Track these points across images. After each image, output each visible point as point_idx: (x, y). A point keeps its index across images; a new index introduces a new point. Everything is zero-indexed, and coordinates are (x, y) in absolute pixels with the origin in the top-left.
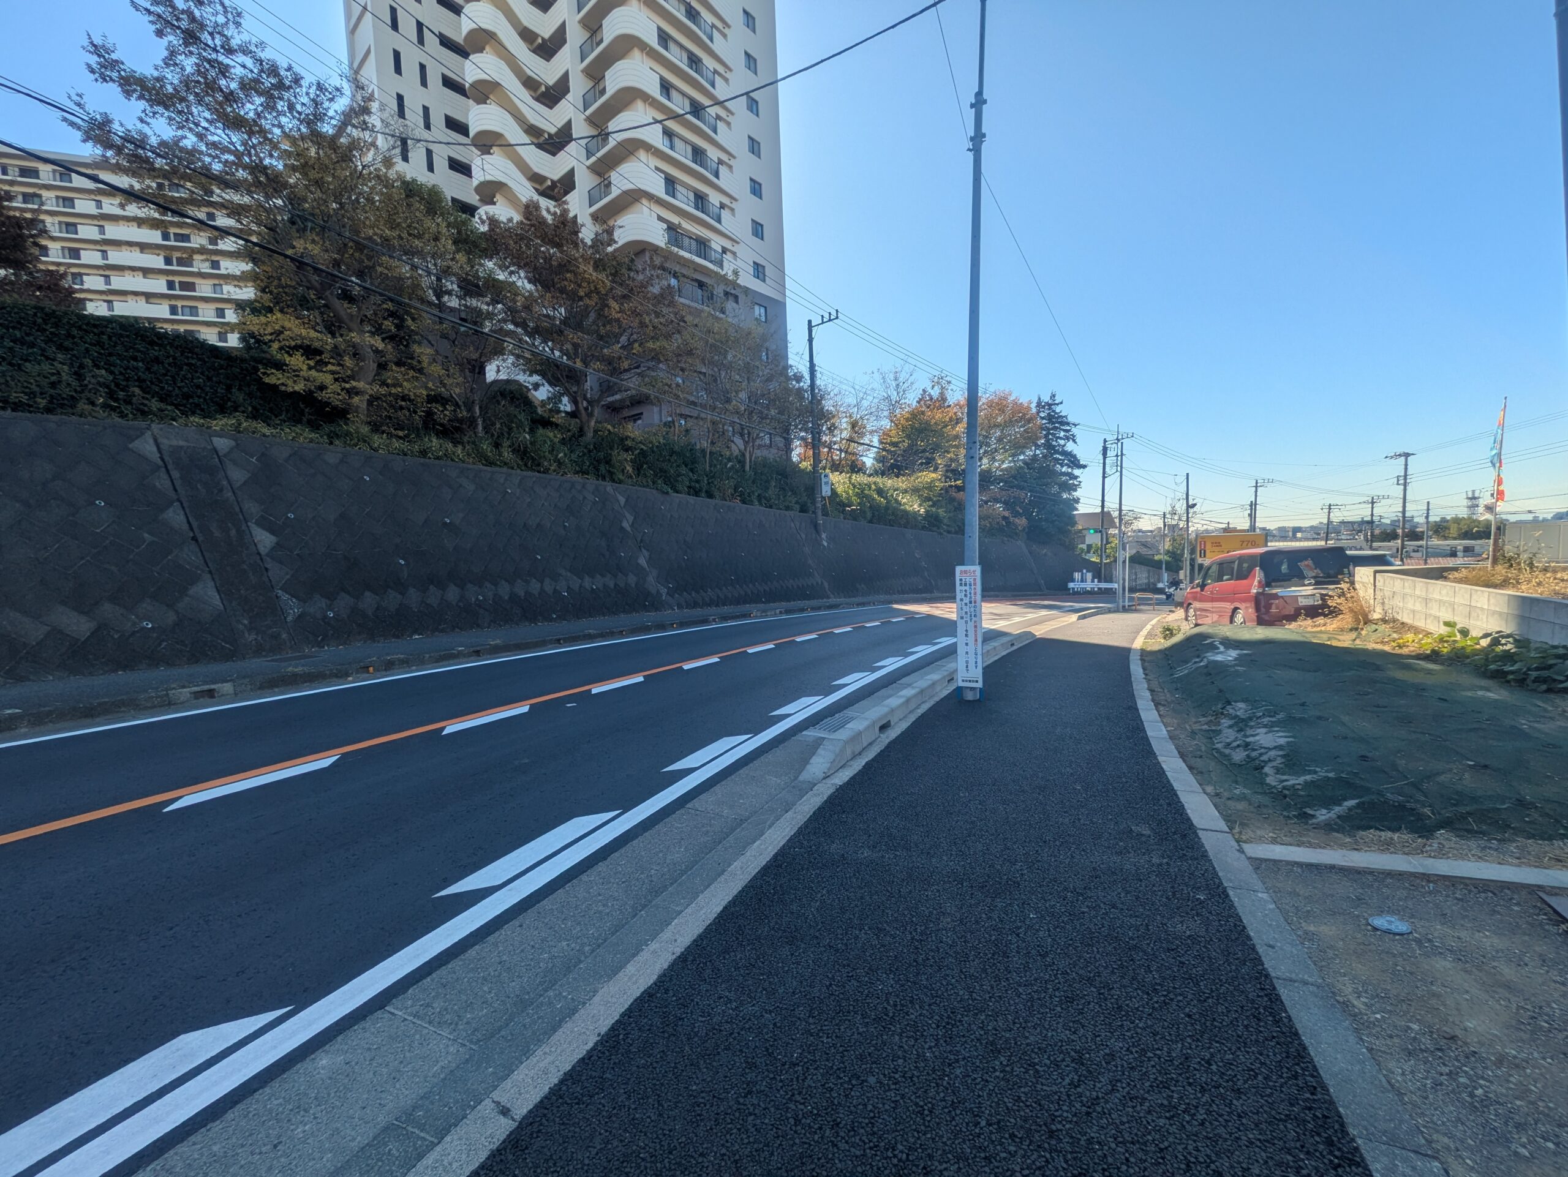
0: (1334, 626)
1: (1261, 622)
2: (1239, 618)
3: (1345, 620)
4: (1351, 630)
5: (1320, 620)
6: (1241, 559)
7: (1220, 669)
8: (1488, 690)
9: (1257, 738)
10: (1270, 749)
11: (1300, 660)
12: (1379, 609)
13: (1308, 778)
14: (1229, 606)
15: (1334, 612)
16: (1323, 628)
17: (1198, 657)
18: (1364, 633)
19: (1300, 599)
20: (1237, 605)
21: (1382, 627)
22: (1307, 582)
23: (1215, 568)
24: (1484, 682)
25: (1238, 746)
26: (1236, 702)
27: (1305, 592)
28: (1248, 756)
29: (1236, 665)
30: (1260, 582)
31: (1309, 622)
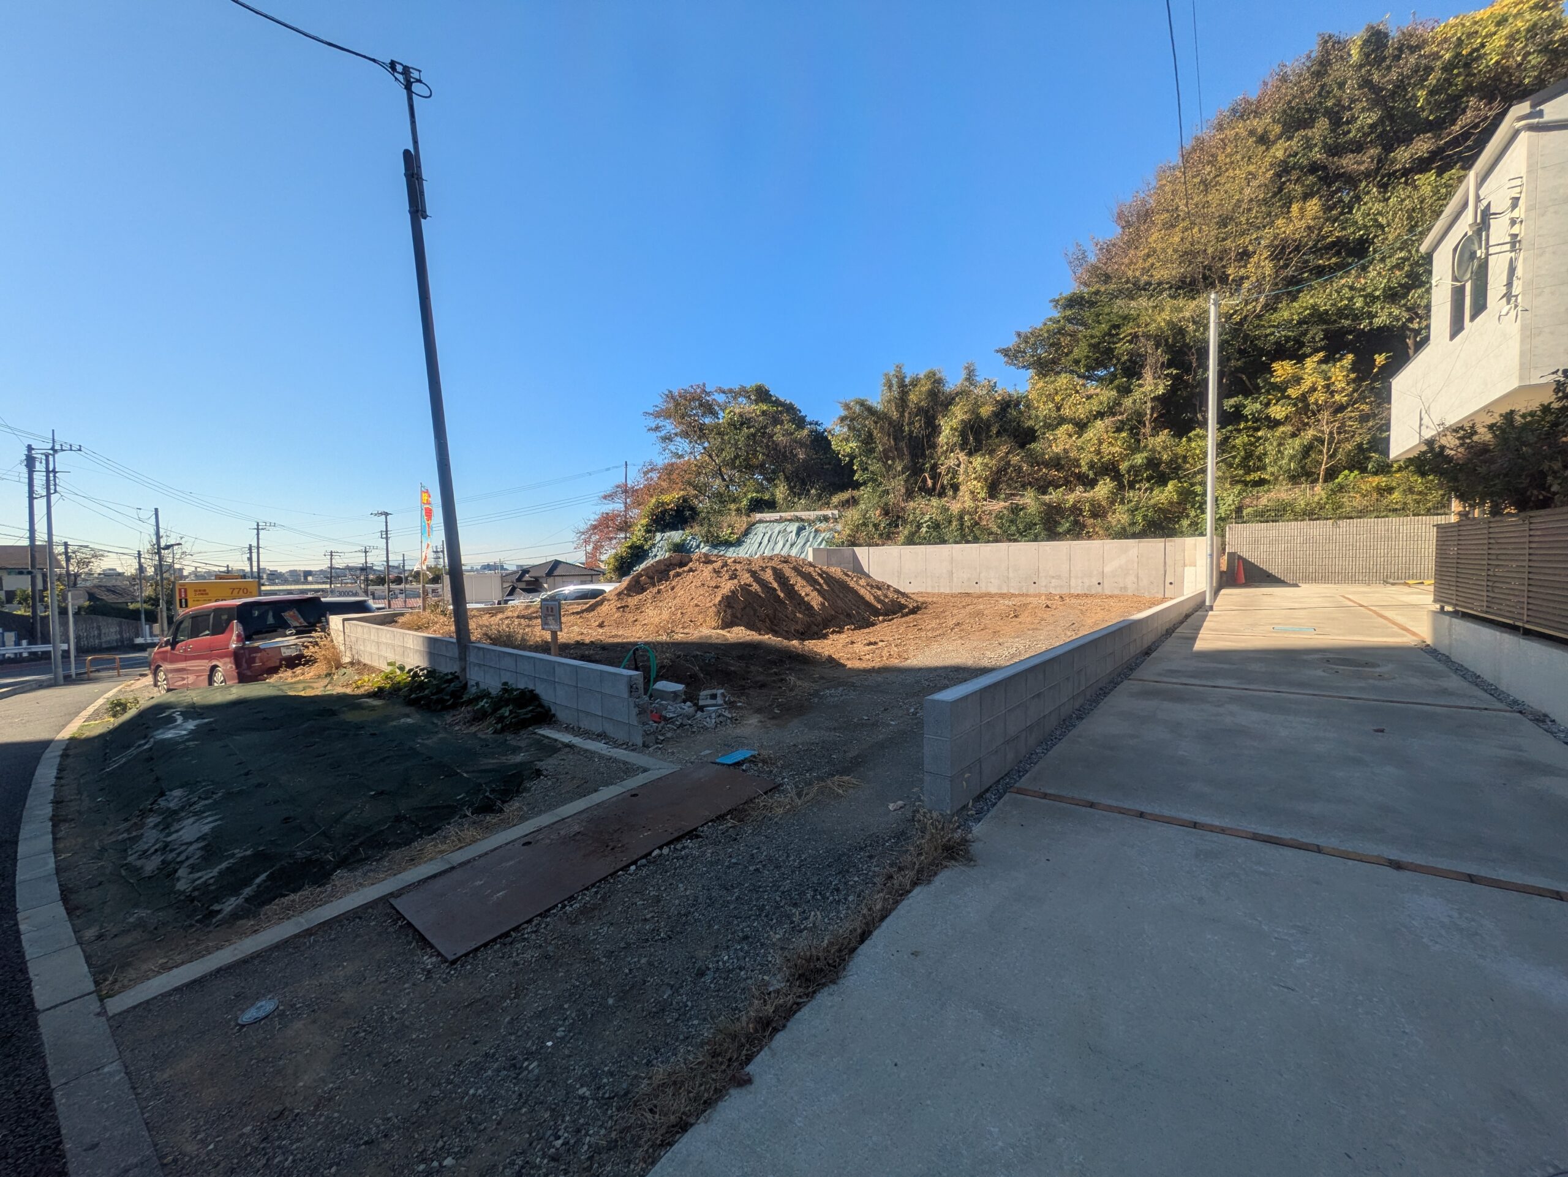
0: (311, 674)
1: (243, 679)
2: (219, 677)
3: (320, 668)
4: (326, 676)
5: (298, 670)
6: (218, 611)
7: (168, 748)
8: (407, 716)
9: (180, 833)
10: (191, 843)
11: (265, 719)
12: (348, 654)
13: (224, 865)
14: (206, 664)
15: (310, 661)
16: (301, 678)
17: (145, 737)
18: (335, 677)
19: (283, 650)
20: (214, 663)
21: (350, 671)
22: (288, 632)
23: (187, 624)
24: (407, 710)
25: (156, 851)
26: (171, 790)
27: (287, 643)
28: (163, 862)
29: (188, 740)
30: (238, 636)
31: (289, 673)
